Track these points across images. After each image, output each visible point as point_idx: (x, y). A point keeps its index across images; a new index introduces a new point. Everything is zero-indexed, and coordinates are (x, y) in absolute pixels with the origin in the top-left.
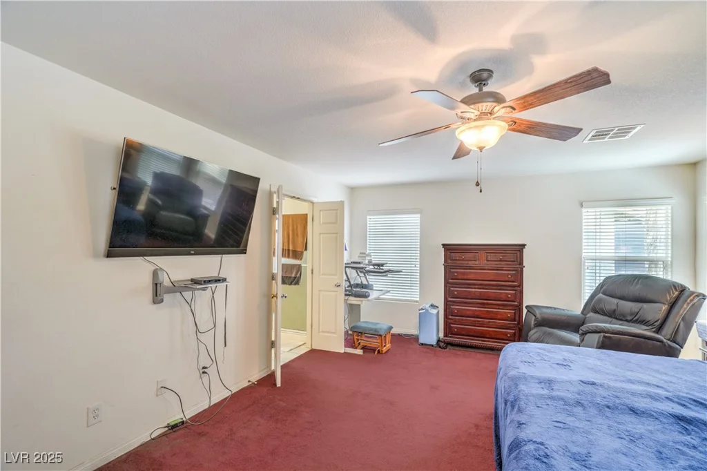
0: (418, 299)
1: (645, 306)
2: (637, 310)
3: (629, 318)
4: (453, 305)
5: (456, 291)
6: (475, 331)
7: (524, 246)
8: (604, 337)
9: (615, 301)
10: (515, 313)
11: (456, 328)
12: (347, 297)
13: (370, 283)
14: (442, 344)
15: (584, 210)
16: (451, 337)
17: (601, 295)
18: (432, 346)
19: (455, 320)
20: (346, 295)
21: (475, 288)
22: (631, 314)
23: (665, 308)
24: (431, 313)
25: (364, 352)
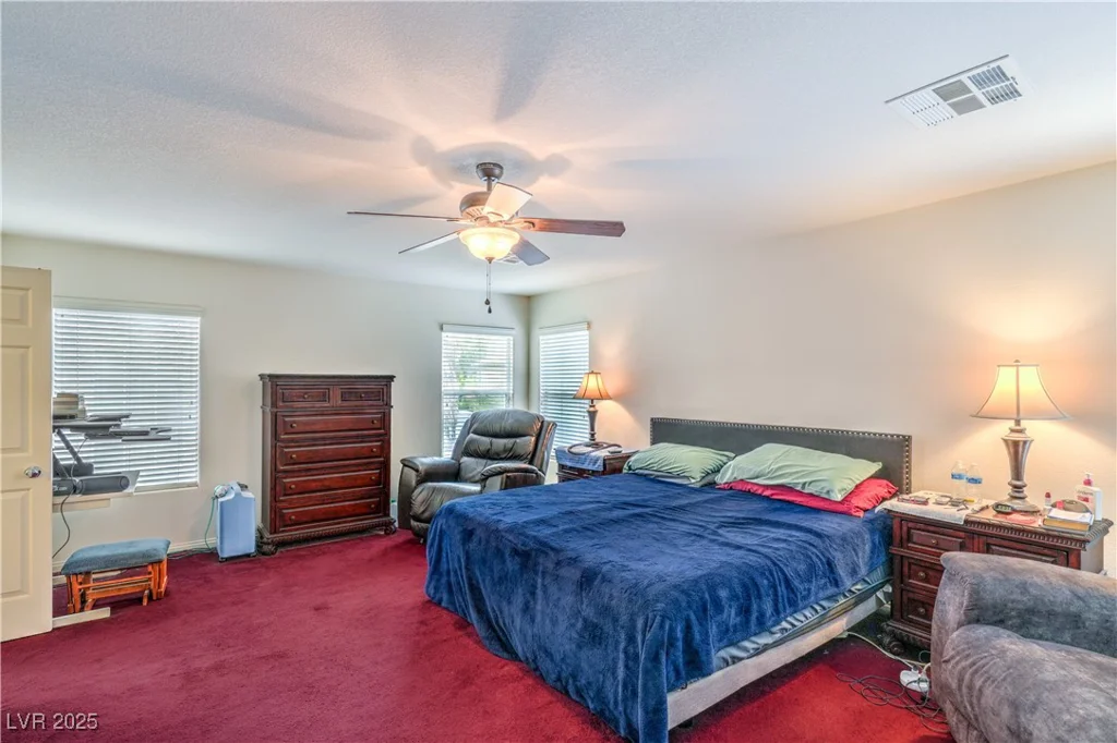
0: (197, 480)
1: (518, 440)
2: (510, 446)
3: (503, 456)
4: (285, 478)
5: (294, 452)
6: (326, 512)
7: (391, 378)
8: (508, 477)
9: (486, 440)
10: (380, 473)
11: (293, 513)
12: (60, 499)
13: (84, 461)
14: (266, 548)
15: (444, 334)
16: (283, 531)
17: (471, 435)
18: (248, 555)
19: (290, 502)
20: (56, 494)
21: (325, 445)
22: (505, 451)
23: (533, 439)
24: (246, 498)
25: (113, 612)
